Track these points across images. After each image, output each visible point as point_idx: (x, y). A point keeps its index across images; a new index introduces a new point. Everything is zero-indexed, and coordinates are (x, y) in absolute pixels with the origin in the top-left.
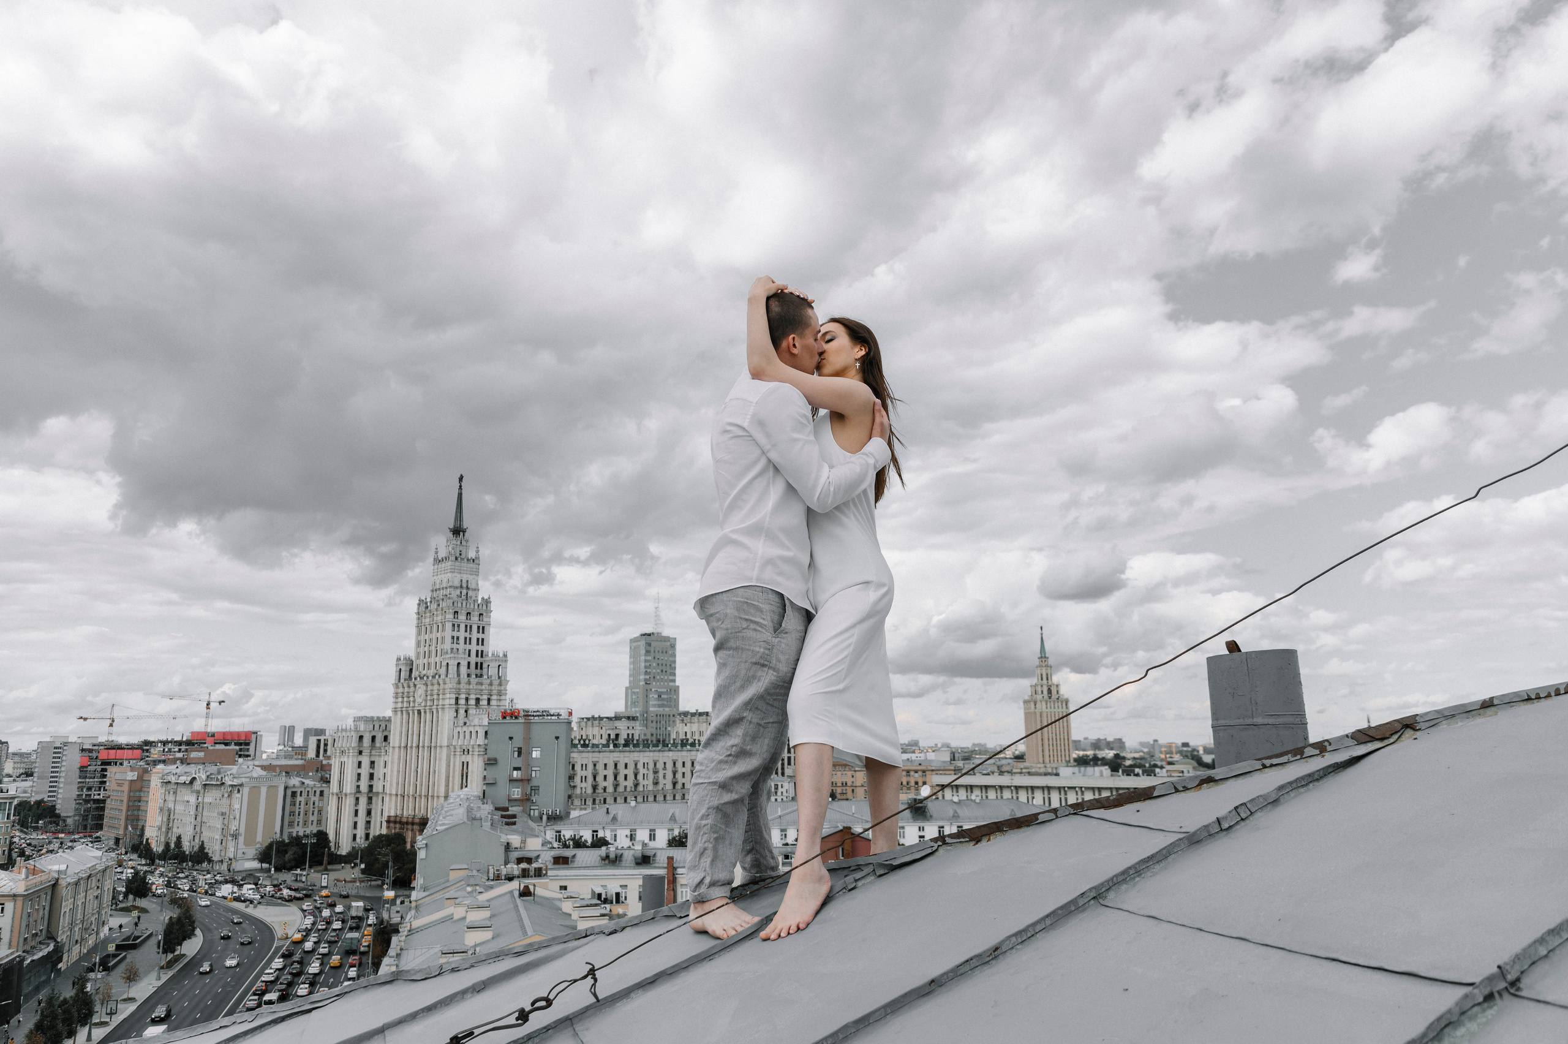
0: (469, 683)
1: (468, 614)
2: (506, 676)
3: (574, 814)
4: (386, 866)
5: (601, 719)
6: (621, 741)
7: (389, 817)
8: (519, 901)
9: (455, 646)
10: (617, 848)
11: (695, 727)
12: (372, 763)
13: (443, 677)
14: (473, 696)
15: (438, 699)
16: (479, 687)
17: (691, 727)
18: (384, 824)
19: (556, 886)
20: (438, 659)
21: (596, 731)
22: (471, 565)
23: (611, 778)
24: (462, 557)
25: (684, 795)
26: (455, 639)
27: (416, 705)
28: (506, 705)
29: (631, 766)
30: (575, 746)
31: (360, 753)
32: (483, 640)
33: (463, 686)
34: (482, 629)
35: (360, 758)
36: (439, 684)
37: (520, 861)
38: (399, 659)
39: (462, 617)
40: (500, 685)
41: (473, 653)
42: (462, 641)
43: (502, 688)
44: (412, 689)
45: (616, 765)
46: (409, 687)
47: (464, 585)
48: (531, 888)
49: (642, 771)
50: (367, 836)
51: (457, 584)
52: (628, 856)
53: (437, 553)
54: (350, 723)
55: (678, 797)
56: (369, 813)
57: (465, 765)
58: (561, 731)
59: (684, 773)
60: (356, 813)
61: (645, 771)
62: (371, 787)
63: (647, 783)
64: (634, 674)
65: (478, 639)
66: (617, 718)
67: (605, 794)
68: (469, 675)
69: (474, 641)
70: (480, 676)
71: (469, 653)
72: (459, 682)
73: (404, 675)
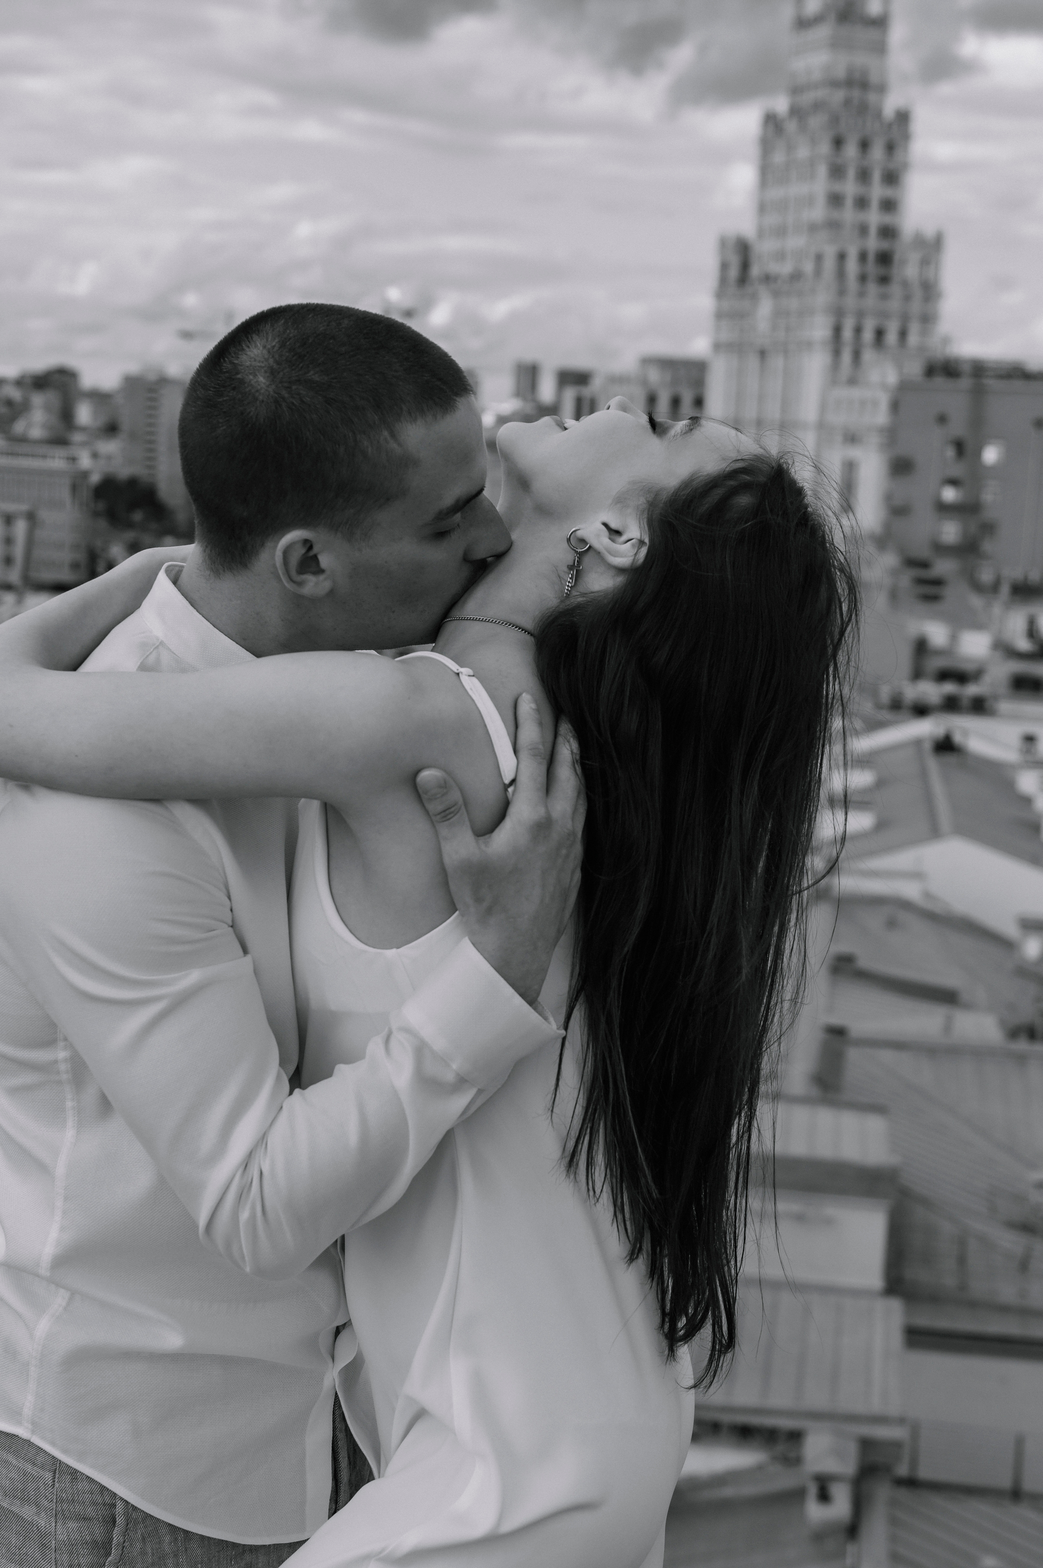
0: (862, 294)
1: (865, 145)
2: (938, 281)
8: (933, 764)
9: (835, 215)
13: (809, 279)
14: (869, 324)
15: (798, 327)
16: (883, 304)
19: (1013, 734)
20: (799, 243)
22: (872, 34)
24: (854, 13)
26: (835, 200)
27: (757, 336)
28: (936, 346)
32: (893, 200)
33: (850, 302)
34: (892, 178)
36: (801, 294)
38: (723, 243)
39: (851, 151)
40: (926, 300)
41: (873, 231)
42: (849, 202)
43: (931, 307)
44: (748, 303)
46: (742, 298)
47: (856, 79)
48: (958, 738)
51: (841, 75)
53: (801, 4)
54: (631, 366)
57: (850, 467)
65: (883, 200)
68: (863, 278)
69: (875, 204)
70: (884, 280)
71: (863, 230)
72: (842, 292)
73: (734, 272)
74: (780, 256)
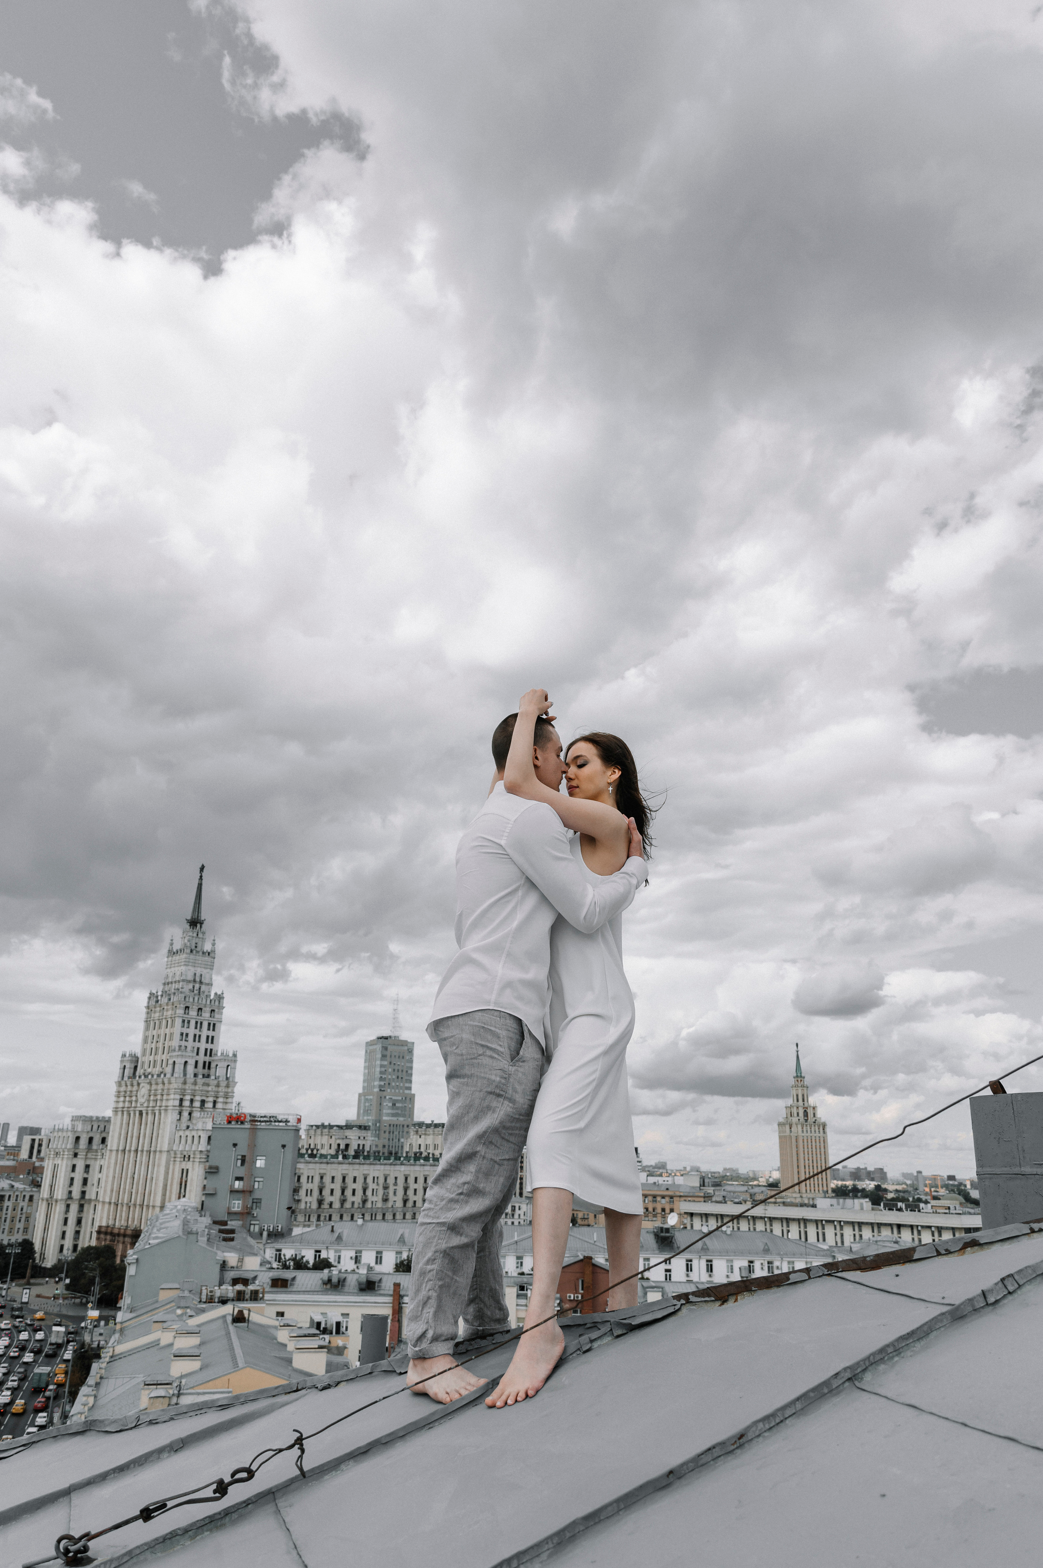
0: (195, 1083)
1: (200, 1009)
2: (234, 1077)
3: (297, 1231)
4: (92, 1282)
5: (331, 1127)
6: (351, 1152)
7: (100, 1227)
8: (231, 1327)
9: (183, 1043)
10: (340, 1272)
11: (429, 1140)
12: (87, 1167)
13: (168, 1075)
14: (198, 1098)
15: (162, 1100)
16: (206, 1088)
17: (425, 1139)
18: (95, 1235)
19: (272, 1311)
20: (164, 1057)
21: (325, 1140)
22: (207, 958)
23: (337, 1193)
24: (198, 949)
25: (414, 1214)
26: (184, 1036)
27: (139, 1105)
28: (233, 1109)
29: (360, 1180)
30: (301, 1156)
31: (76, 1155)
32: (213, 1037)
33: (189, 1086)
34: (213, 1027)
35: (75, 1161)
36: (163, 1083)
37: (235, 1282)
38: (124, 1056)
39: (193, 1013)
40: (228, 1086)
41: (202, 1052)
42: (191, 1038)
43: (230, 1090)
44: (135, 1088)
45: (344, 1178)
46: (132, 1085)
47: (198, 979)
48: (246, 1313)
49: (371, 1186)
50: (75, 1247)
51: (190, 977)
52: (352, 1280)
53: (172, 944)
54: (67, 1122)
55: (408, 1216)
56: (79, 1222)
57: (184, 1173)
58: (288, 1139)
59: (415, 1190)
60: (66, 1221)
61: (375, 1186)
62: (83, 1193)
63: (375, 1200)
64: (368, 1079)
65: (208, 1037)
66: (349, 1126)
67: (330, 1210)
68: (195, 1075)
69: (204, 1039)
70: (207, 1076)
71: (197, 1051)
72: (185, 1082)
73: (128, 1072)
74: (153, 1063)
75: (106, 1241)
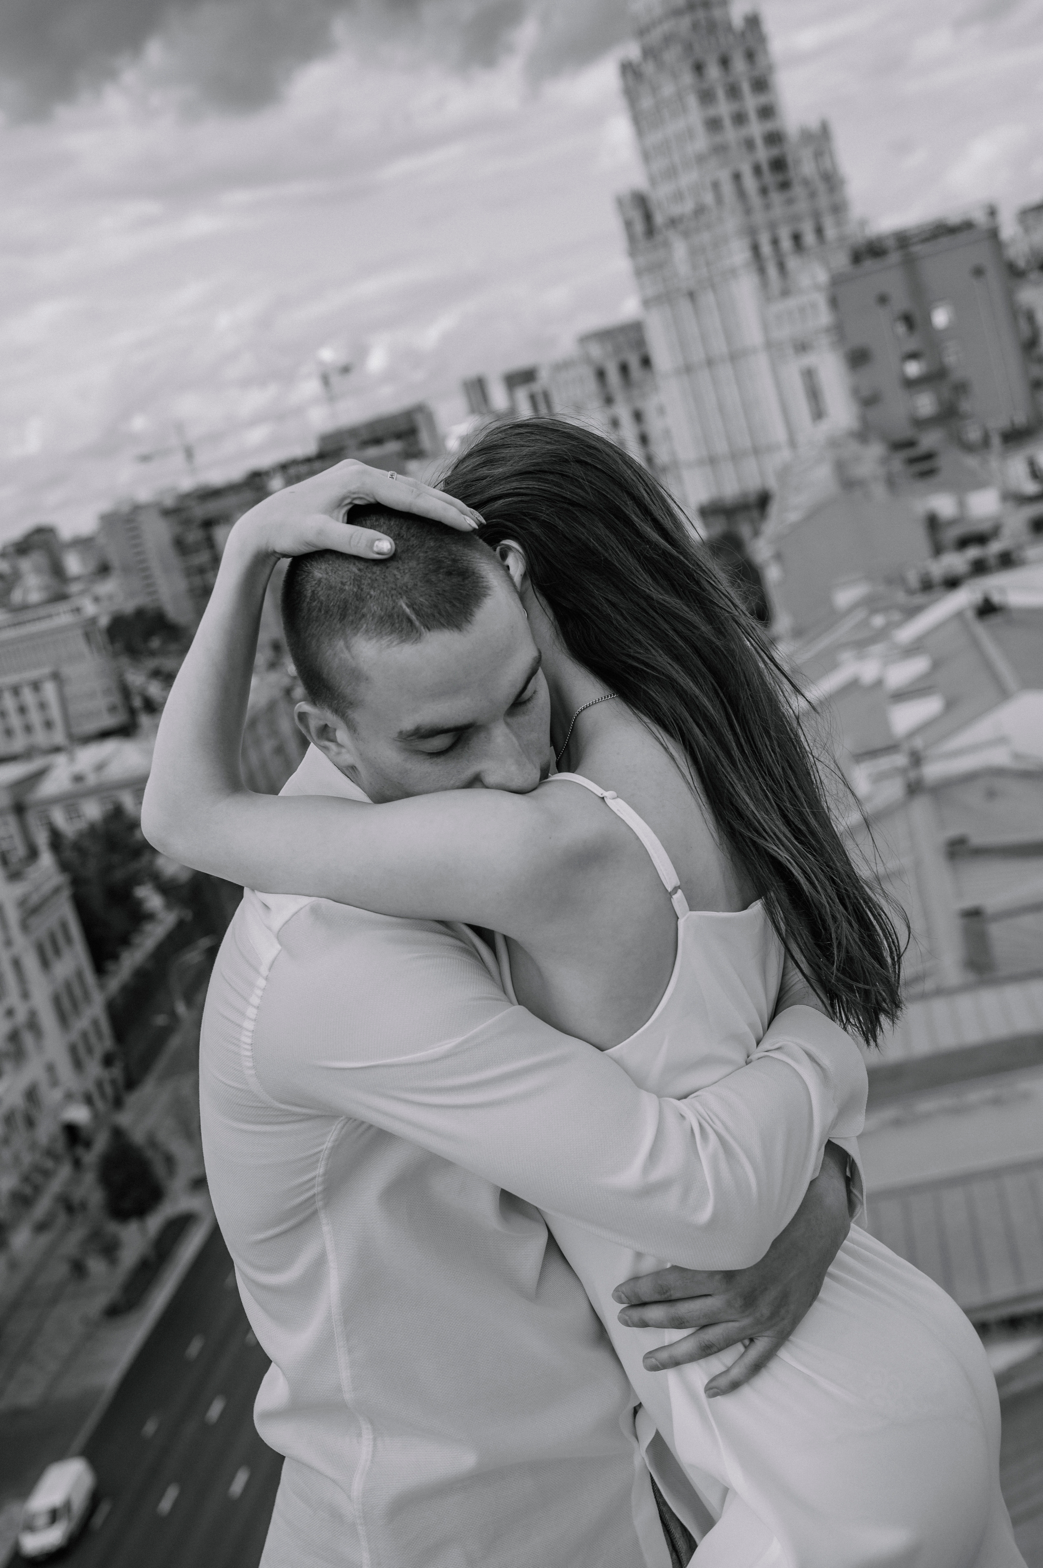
0: (768, 207)
1: (725, 62)
2: (837, 170)
8: (980, 629)
9: (718, 139)
12: (638, 416)
13: (713, 209)
14: (784, 232)
16: (791, 209)
20: (692, 177)
26: (714, 125)
27: (681, 281)
28: (854, 232)
30: (1021, 274)
31: (609, 400)
32: (769, 105)
33: (759, 217)
34: (761, 84)
36: (709, 226)
37: (963, 543)
38: (620, 202)
39: (713, 72)
40: (831, 191)
41: (759, 142)
42: (727, 122)
43: (838, 196)
44: (662, 252)
46: (655, 249)
48: (996, 598)
54: (571, 349)
57: (809, 375)
58: (982, 255)
65: (759, 108)
68: (764, 191)
69: (752, 115)
70: (785, 186)
71: (749, 144)
72: (748, 211)
73: (639, 227)
74: (679, 196)
75: (719, 526)
